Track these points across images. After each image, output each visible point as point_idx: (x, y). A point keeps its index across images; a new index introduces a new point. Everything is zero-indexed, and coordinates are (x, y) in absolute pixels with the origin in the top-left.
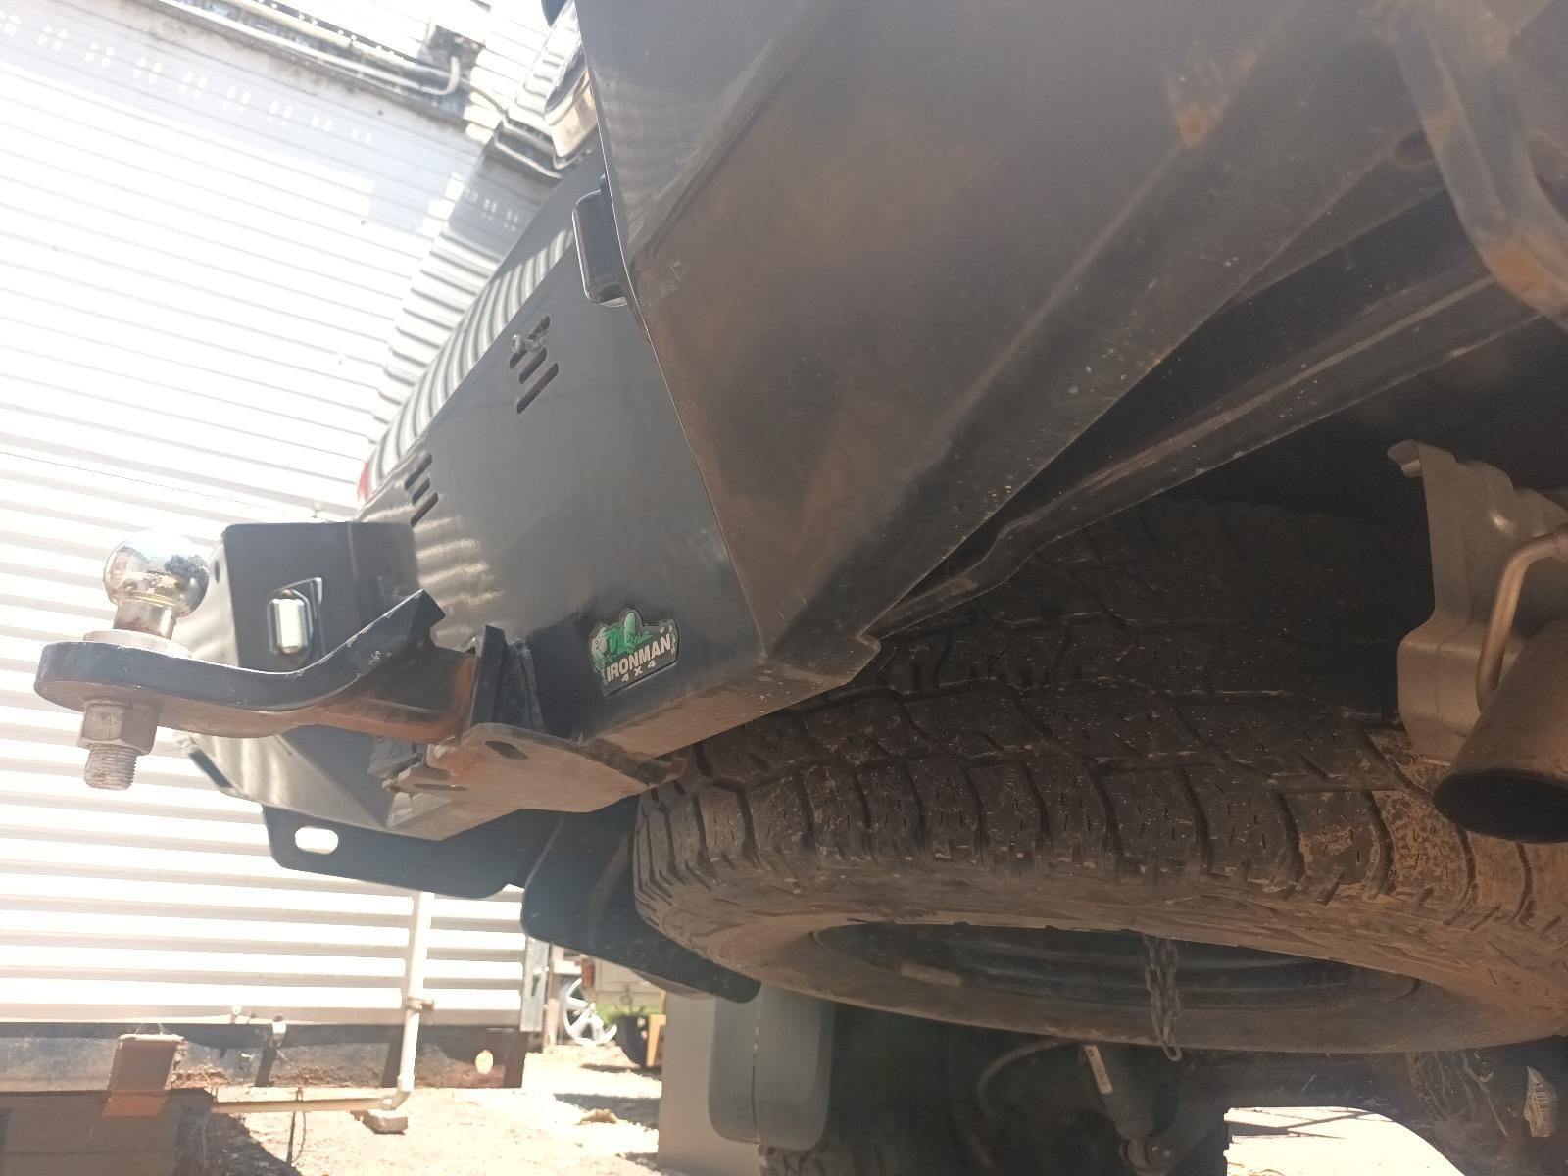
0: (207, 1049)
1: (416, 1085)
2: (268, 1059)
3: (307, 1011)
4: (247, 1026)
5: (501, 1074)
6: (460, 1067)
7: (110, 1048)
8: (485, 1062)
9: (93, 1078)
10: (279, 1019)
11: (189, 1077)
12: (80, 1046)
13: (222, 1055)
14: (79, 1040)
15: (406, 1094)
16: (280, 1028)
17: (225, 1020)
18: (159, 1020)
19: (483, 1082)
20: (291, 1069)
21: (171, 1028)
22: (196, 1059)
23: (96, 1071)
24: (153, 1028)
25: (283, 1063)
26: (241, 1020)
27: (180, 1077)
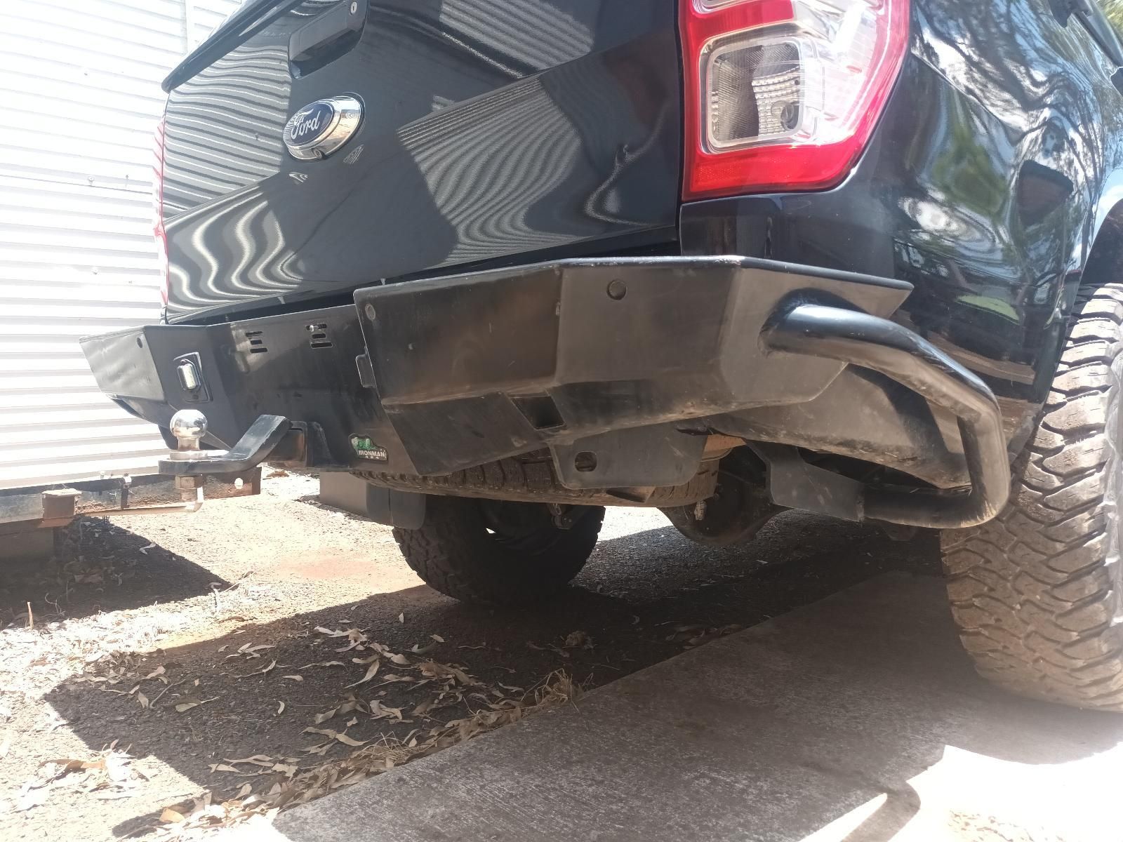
0: (90, 493)
1: (205, 498)
2: (125, 494)
3: (140, 469)
4: (110, 480)
5: (249, 487)
6: (226, 486)
7: (39, 499)
8: (239, 483)
9: (33, 514)
10: (126, 475)
11: (84, 508)
12: (22, 499)
13: (100, 494)
14: (21, 496)
15: (201, 504)
16: (128, 480)
17: (98, 478)
18: (63, 482)
19: (240, 493)
20: (136, 498)
21: (70, 486)
22: (86, 499)
23: (34, 510)
24: (59, 487)
25: (132, 495)
26: (106, 478)
27: (79, 508)
